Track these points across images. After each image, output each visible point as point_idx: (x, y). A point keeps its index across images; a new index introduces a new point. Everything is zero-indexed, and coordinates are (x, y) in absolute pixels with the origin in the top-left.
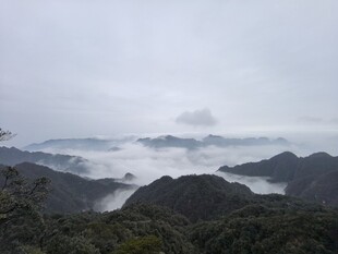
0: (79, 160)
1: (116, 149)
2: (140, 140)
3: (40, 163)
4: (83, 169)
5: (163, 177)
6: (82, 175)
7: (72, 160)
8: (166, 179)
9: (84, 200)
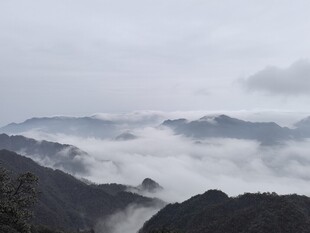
0: (74, 152)
1: (127, 136)
2: (168, 122)
3: (22, 153)
4: (80, 167)
5: (210, 192)
6: (78, 176)
7: (65, 152)
8: (214, 195)
9: (82, 215)
